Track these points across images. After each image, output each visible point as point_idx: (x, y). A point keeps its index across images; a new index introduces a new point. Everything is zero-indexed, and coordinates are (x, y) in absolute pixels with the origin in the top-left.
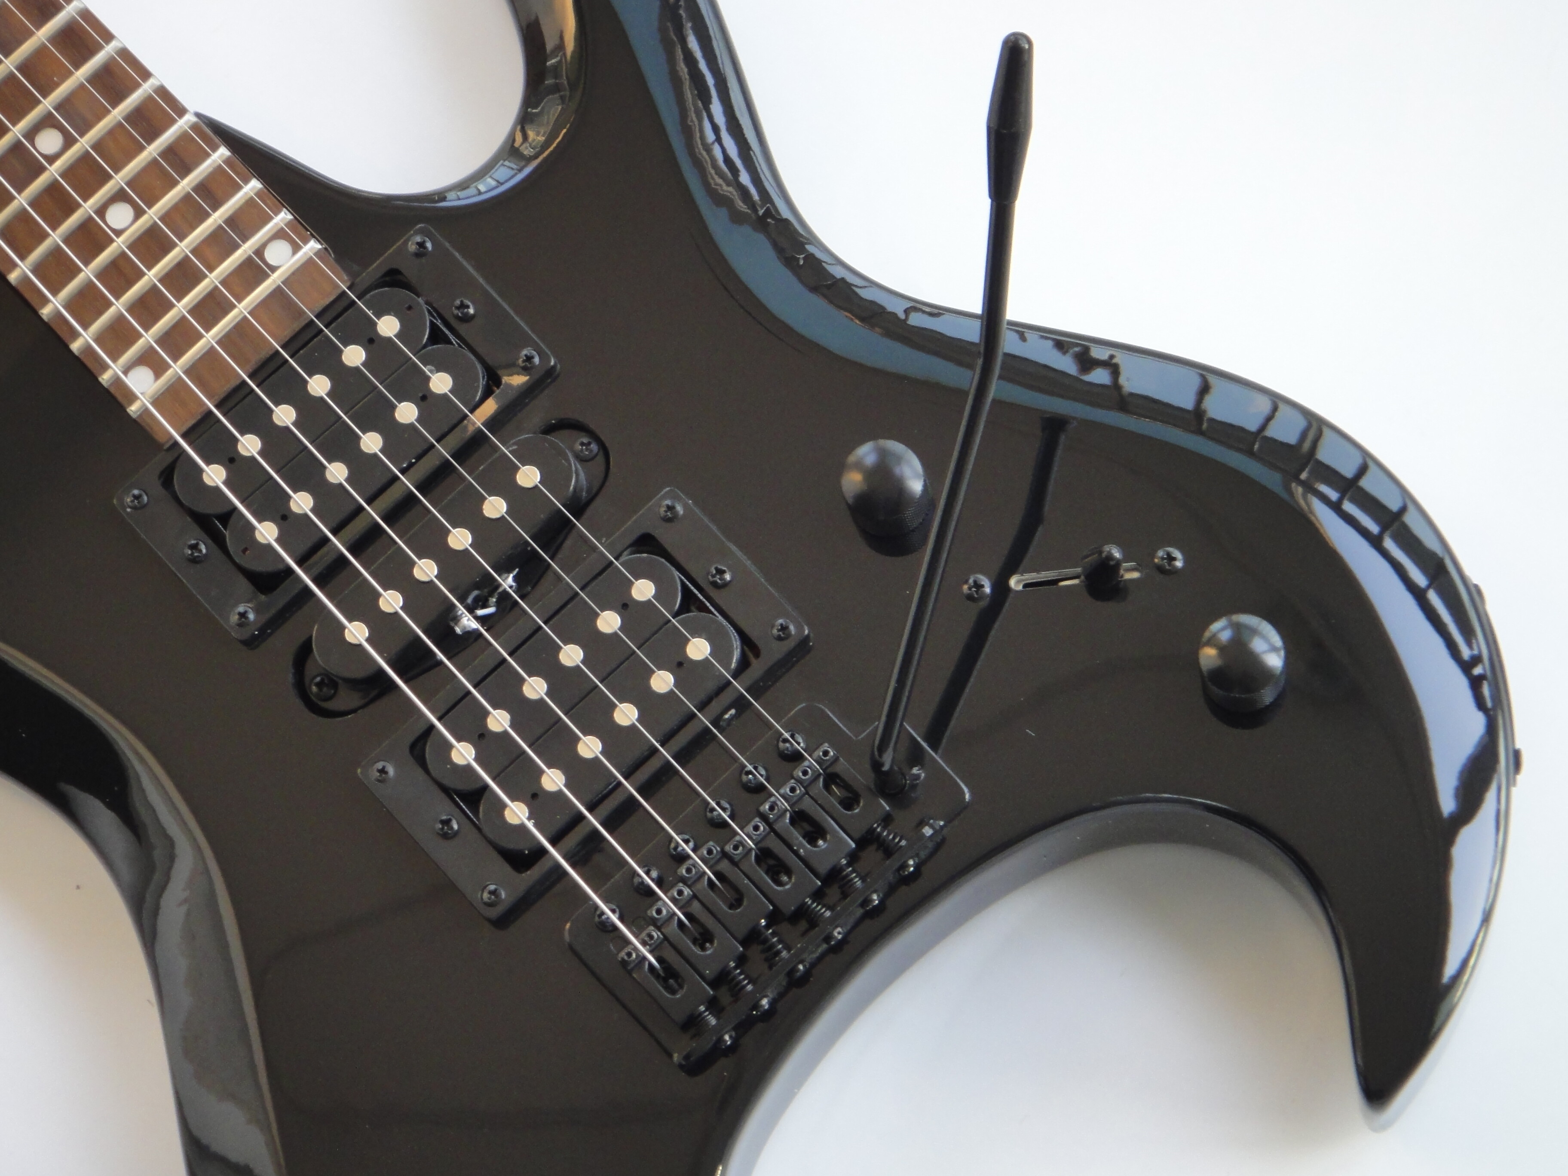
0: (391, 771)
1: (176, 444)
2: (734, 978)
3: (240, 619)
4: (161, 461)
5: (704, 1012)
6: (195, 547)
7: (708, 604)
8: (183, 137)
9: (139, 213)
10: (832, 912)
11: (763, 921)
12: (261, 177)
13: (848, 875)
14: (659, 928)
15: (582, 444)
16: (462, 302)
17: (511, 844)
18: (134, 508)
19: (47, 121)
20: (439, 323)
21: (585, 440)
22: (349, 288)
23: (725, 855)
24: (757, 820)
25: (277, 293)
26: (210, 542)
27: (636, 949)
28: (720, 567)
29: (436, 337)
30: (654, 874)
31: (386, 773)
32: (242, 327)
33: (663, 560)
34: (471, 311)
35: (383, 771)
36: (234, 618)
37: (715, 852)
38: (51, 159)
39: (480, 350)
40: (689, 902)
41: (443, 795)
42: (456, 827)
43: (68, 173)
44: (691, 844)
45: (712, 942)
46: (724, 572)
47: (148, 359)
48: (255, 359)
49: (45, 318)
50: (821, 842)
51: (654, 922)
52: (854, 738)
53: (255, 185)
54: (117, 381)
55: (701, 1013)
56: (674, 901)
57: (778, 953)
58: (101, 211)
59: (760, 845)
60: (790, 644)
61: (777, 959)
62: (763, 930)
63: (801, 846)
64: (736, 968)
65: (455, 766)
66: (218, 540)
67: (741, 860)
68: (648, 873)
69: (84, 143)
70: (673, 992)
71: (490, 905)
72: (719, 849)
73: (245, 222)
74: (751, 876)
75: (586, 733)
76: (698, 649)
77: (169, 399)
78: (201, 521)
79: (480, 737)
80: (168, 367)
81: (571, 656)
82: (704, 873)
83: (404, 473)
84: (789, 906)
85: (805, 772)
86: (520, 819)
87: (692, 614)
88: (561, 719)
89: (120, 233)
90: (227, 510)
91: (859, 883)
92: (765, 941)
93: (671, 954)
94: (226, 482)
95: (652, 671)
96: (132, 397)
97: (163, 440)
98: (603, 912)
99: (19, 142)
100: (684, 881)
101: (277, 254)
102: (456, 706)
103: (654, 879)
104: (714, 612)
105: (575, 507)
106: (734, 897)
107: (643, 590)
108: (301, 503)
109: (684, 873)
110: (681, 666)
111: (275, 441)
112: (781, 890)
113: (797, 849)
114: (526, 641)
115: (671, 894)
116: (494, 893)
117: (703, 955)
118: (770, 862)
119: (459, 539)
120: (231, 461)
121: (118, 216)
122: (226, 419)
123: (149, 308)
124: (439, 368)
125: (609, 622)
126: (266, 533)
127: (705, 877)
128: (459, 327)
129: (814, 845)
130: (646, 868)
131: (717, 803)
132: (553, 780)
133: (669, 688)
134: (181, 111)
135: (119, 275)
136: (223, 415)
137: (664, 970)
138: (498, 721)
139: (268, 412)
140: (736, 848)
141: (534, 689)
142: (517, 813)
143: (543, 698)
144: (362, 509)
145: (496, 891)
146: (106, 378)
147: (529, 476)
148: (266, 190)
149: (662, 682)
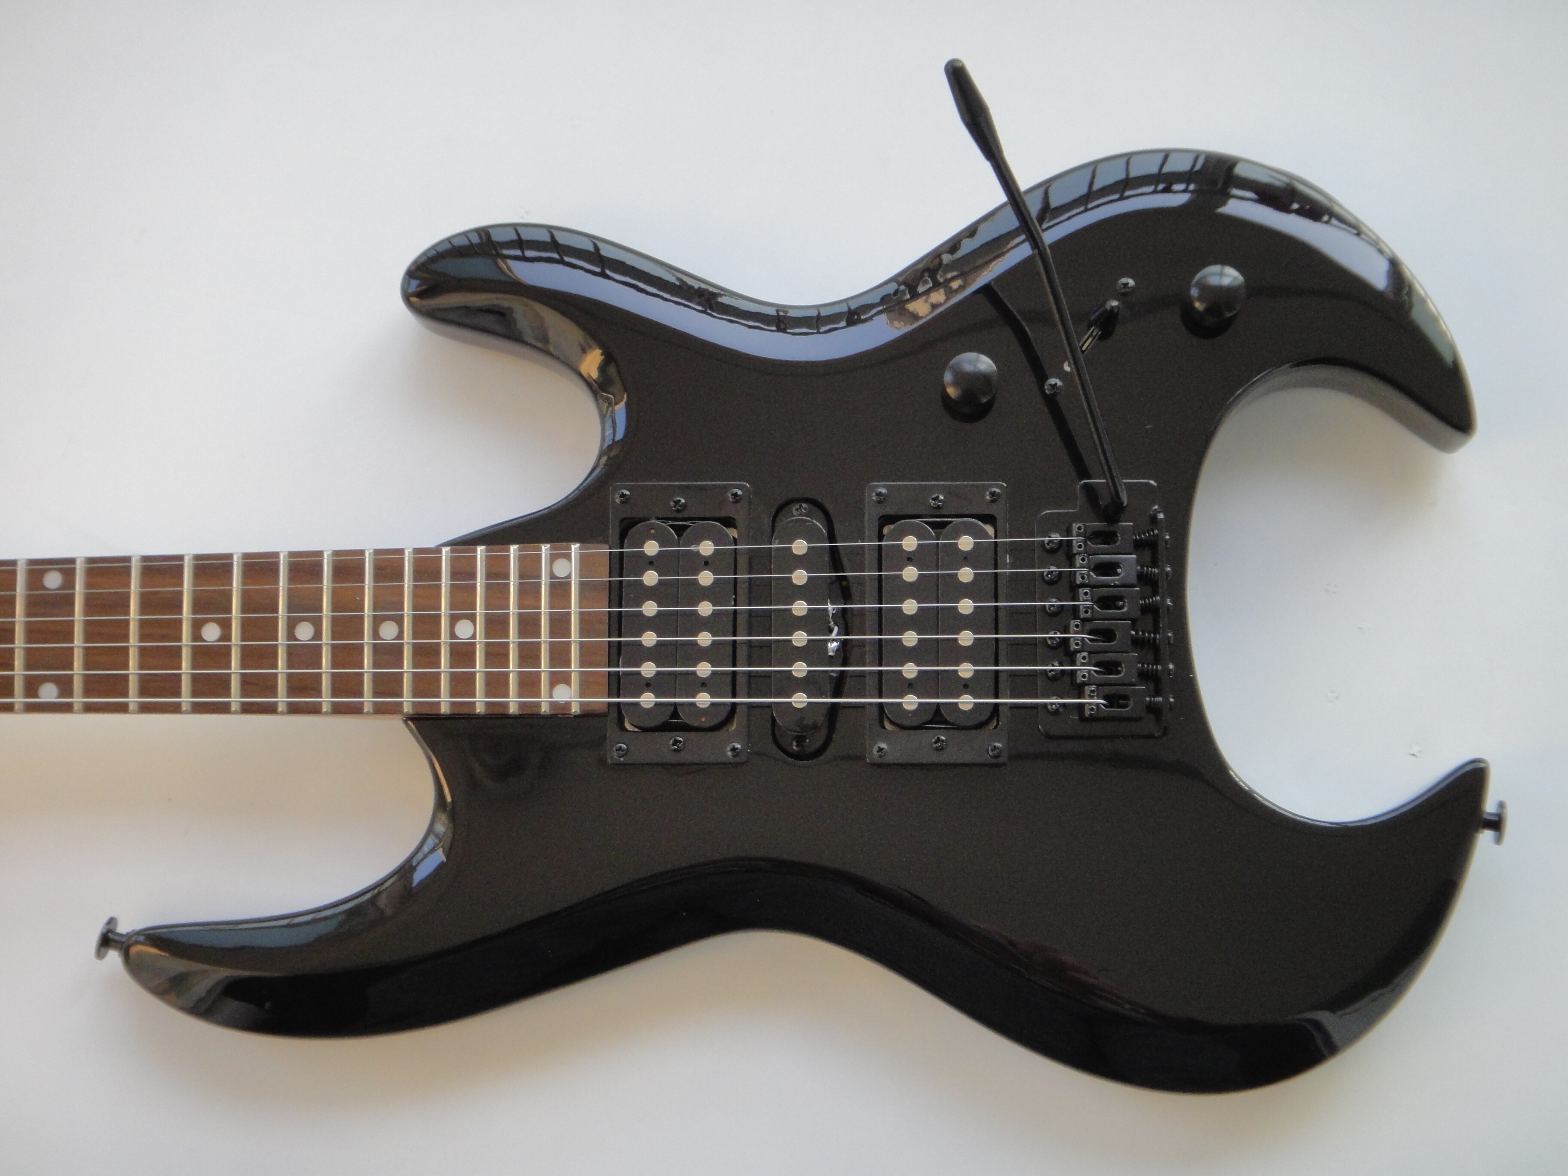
0: (883, 745)
1: (609, 704)
2: (1148, 671)
3: (733, 751)
4: (610, 721)
5: (1150, 699)
6: (675, 743)
7: (946, 519)
8: (453, 561)
9: (472, 618)
10: (1159, 595)
11: (1132, 632)
12: (512, 541)
13: (1151, 572)
14: (1089, 684)
15: (797, 510)
16: (673, 502)
17: (980, 718)
18: (625, 755)
19: (377, 622)
20: (670, 523)
21: (798, 506)
22: (610, 549)
23: (1084, 620)
24: (1081, 590)
25: (583, 586)
26: (678, 733)
27: (1090, 704)
28: (933, 496)
29: (680, 530)
30: (1056, 663)
31: (883, 749)
32: (584, 619)
33: (903, 521)
34: (683, 501)
35: (880, 749)
36: (730, 754)
37: (1079, 623)
38: (400, 636)
39: (708, 515)
40: (1089, 659)
41: (919, 731)
42: (943, 738)
44: (1059, 633)
45: (1119, 665)
46: (938, 497)
47: (557, 679)
48: (604, 628)
49: (483, 713)
50: (1120, 571)
51: (1085, 684)
52: (1076, 510)
53: (513, 548)
54: (553, 705)
55: (1150, 702)
56: (1083, 664)
57: (1154, 639)
58: (453, 635)
59: (1094, 601)
60: (1003, 499)
61: (1157, 641)
62: (1137, 636)
63: (1114, 581)
64: (1144, 665)
65: (914, 712)
66: (686, 728)
67: (1093, 615)
68: (1053, 665)
69: (408, 612)
70: (1126, 706)
71: (1000, 754)
72: (1079, 621)
73: (529, 570)
74: (1105, 618)
75: (958, 634)
76: (966, 543)
77: (586, 687)
78: (665, 727)
79: (910, 686)
80: (569, 673)
81: (910, 607)
82: (1083, 638)
83: (735, 605)
84: (1136, 613)
85: (1080, 546)
86: (971, 702)
87: (944, 531)
88: (938, 638)
89: (474, 636)
90: (672, 709)
91: (1156, 570)
92: (1143, 639)
93: (1107, 690)
94: (657, 697)
95: (957, 574)
96: (568, 704)
97: (605, 709)
98: (1052, 704)
99: (375, 645)
100: (1079, 651)
101: (561, 569)
102: (881, 684)
103: (1061, 664)
104: (953, 519)
105: (832, 538)
106: (1107, 635)
107: (910, 543)
108: (704, 669)
109: (1073, 647)
110: (967, 559)
111: (657, 654)
112: (1125, 609)
113: (1112, 584)
114: (881, 621)
115: (1078, 663)
116: (995, 748)
117: (1122, 674)
118: (1107, 602)
119: (800, 608)
120: (648, 685)
121: (464, 630)
122: (623, 667)
123: (529, 655)
124: (698, 542)
125: (910, 574)
126: (703, 699)
127: (1086, 639)
128: (686, 514)
129: (1118, 574)
130: (1050, 665)
131: (1050, 602)
132: (966, 670)
133: (973, 574)
134: (438, 550)
135: (497, 655)
136: (618, 666)
137: (1112, 700)
138: (910, 670)
139: (639, 644)
140: (1086, 612)
141: (910, 638)
142: (966, 702)
143: (919, 638)
144: (735, 641)
145: (995, 746)
146: (545, 709)
147: (800, 546)
148: (522, 545)
149: (966, 574)
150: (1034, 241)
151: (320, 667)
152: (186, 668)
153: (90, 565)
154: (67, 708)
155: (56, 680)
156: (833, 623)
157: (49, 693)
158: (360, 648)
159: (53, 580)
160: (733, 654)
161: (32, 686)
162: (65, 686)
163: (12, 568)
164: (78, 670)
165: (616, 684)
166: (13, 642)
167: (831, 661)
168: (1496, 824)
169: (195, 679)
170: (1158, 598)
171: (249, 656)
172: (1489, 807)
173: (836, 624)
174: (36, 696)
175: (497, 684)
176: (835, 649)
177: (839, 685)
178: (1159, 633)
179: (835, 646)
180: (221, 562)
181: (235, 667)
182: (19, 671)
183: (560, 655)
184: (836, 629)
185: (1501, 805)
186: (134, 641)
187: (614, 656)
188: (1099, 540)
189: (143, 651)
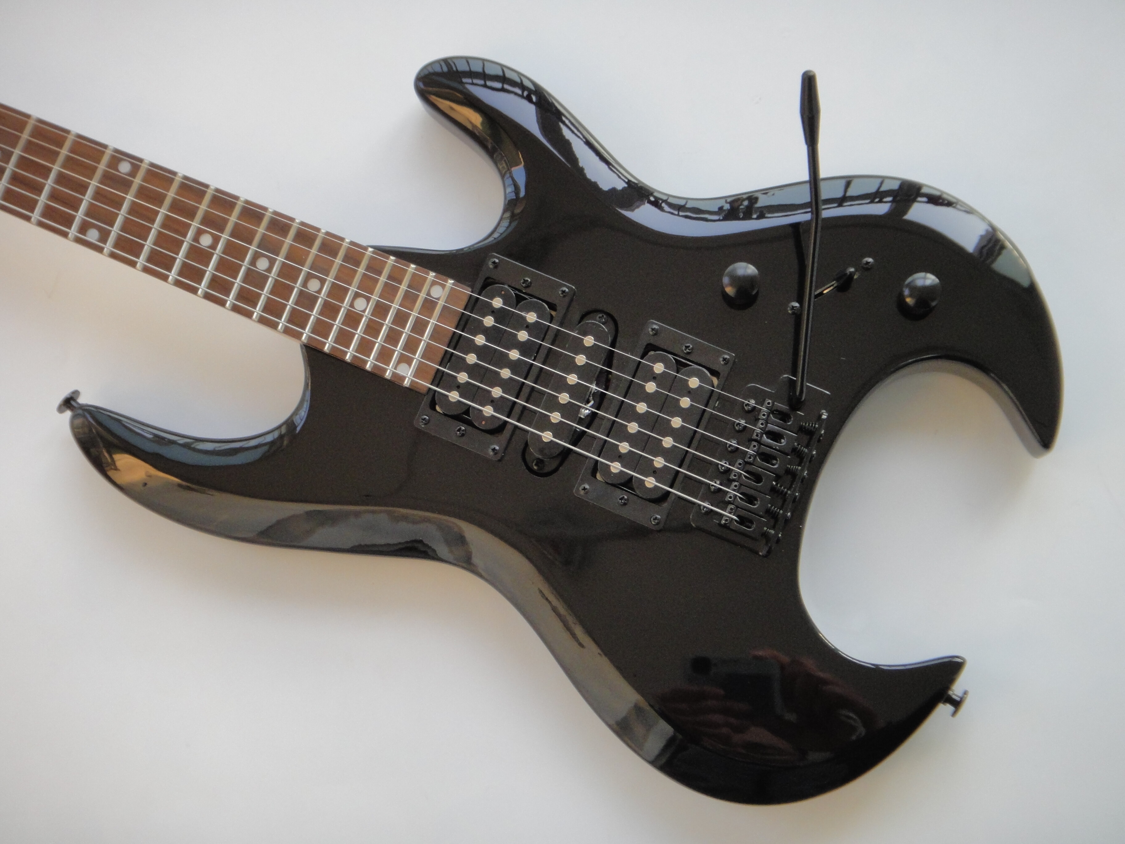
0: (587, 487)
1: (430, 389)
2: (773, 511)
3: (494, 452)
4: (427, 400)
5: (767, 529)
6: (459, 430)
7: (688, 362)
8: (372, 259)
9: (368, 299)
11: (774, 482)
12: (414, 262)
13: (803, 450)
14: (732, 504)
15: (600, 317)
16: (524, 280)
17: (654, 496)
18: (425, 424)
19: (309, 277)
20: (518, 292)
21: (601, 315)
22: (472, 292)
23: (746, 463)
24: (753, 443)
25: (444, 308)
26: (464, 425)
27: (727, 516)
28: (686, 345)
29: (520, 298)
30: (718, 482)
31: (586, 489)
32: (436, 329)
33: (661, 352)
34: (530, 282)
35: (584, 489)
36: (491, 453)
37: (741, 463)
38: (319, 291)
39: (541, 297)
40: (739, 488)
41: (616, 489)
42: (626, 498)
43: (329, 294)
44: (728, 463)
45: (756, 500)
46: (689, 346)
47: (405, 360)
48: (447, 340)
49: (349, 361)
50: (783, 441)
51: (729, 503)
52: (772, 391)
53: (412, 267)
54: (394, 374)
55: (766, 531)
56: (734, 490)
57: (786, 493)
58: (352, 305)
59: (758, 453)
60: (730, 365)
61: (788, 495)
62: (776, 486)
63: (776, 446)
64: (772, 506)
65: (615, 475)
66: (470, 423)
67: (753, 462)
68: (715, 483)
69: (330, 279)
70: (750, 528)
71: (658, 524)
72: (742, 461)
73: (416, 284)
74: (760, 466)
75: (664, 437)
76: (694, 382)
77: (419, 372)
78: (457, 418)
79: (620, 457)
80: (412, 359)
81: (642, 407)
82: (741, 474)
83: (534, 360)
84: (782, 472)
85: (764, 415)
86: (653, 484)
87: (684, 369)
88: (650, 435)
89: (364, 311)
90: (466, 408)
91: (806, 450)
92: (779, 490)
93: (743, 513)
94: (460, 397)
95: (679, 400)
96: (403, 378)
97: (424, 391)
98: (704, 507)
99: (301, 290)
100: (734, 480)
101: (437, 292)
102: (603, 449)
103: (721, 484)
104: (693, 365)
105: (613, 345)
106: (758, 478)
107: (659, 368)
108: (497, 392)
109: (732, 477)
110: (690, 393)
111: (473, 370)
112: (775, 467)
113: (774, 447)
114: (621, 409)
115: (731, 488)
116: (656, 519)
117: (755, 507)
118: (767, 458)
119: (572, 379)
120: (458, 387)
121: (360, 304)
122: (447, 370)
123: (393, 337)
124: (528, 311)
125: (651, 387)
126: (488, 411)
127: (743, 475)
128: (529, 291)
129: (781, 443)
130: (714, 482)
131: (731, 442)
132: (659, 462)
133: (690, 404)
134: (365, 248)
135: (373, 329)
136: (445, 368)
137: (743, 520)
138: (624, 447)
139: (464, 359)
140: (750, 458)
141: (633, 427)
142: (650, 482)
143: (638, 430)
144: (524, 383)
145: (656, 518)
146: (388, 375)
147: (589, 341)
148: (419, 267)
149: (685, 402)
150: (817, 213)
151: (263, 291)
152: (181, 257)
153: (150, 168)
154: (100, 250)
155: (99, 229)
156: (592, 398)
157: (93, 236)
158: (293, 288)
159: (125, 168)
160: (519, 390)
161: (84, 228)
162: (104, 236)
163: (103, 149)
164: (115, 230)
165: (439, 378)
166: (84, 195)
167: (580, 421)
168: (957, 704)
169: (184, 265)
170: (800, 468)
171: (221, 265)
172: (956, 690)
173: (593, 399)
174: (85, 235)
175: (365, 347)
176: (586, 415)
177: (577, 438)
178: (790, 490)
179: (587, 413)
180: (231, 199)
181: (210, 269)
182: (80, 215)
183: (411, 346)
184: (592, 403)
185: (965, 693)
186: (156, 226)
187: (446, 360)
188: (779, 417)
189: (160, 234)
